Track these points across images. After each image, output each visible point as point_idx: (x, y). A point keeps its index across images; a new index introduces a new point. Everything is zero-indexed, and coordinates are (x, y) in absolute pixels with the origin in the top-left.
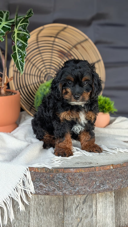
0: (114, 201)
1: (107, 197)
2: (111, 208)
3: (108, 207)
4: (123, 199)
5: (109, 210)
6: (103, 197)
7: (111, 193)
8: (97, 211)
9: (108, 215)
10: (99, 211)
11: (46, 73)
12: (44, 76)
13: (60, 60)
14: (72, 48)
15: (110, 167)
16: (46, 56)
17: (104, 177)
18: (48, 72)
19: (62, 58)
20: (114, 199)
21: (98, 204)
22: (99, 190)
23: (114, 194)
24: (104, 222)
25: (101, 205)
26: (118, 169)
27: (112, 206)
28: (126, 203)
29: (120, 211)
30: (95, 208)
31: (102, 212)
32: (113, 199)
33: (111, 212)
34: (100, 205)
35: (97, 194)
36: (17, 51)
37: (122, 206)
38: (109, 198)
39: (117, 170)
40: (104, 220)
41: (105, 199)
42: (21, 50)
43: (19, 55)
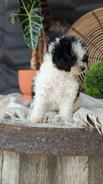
0: (18, 164)
1: (12, 158)
2: (15, 170)
3: (12, 167)
4: (28, 166)
5: (13, 171)
6: (9, 156)
7: (16, 154)
8: (3, 168)
9: (12, 176)
10: (4, 169)
15: (17, 128)
17: (10, 136)
20: (19, 162)
21: (4, 161)
22: (5, 147)
23: (19, 157)
24: (8, 182)
25: (7, 164)
26: (24, 131)
27: (16, 168)
28: (32, 171)
29: (24, 177)
30: (2, 164)
31: (6, 170)
32: (17, 161)
33: (15, 174)
34: (5, 163)
35: (4, 152)
36: (31, 32)
37: (26, 172)
38: (14, 159)
39: (23, 133)
40: (8, 179)
41: (10, 158)
42: (35, 31)
43: (33, 35)
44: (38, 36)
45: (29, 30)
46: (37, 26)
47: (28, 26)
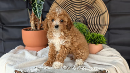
11: (76, 18)
12: (75, 20)
13: (86, 10)
14: (93, 3)
16: (77, 8)
18: (78, 18)
19: (87, 9)
42: (39, 6)
43: (38, 8)
44: (42, 9)
45: (35, 5)
46: (41, 2)
47: (35, 2)
